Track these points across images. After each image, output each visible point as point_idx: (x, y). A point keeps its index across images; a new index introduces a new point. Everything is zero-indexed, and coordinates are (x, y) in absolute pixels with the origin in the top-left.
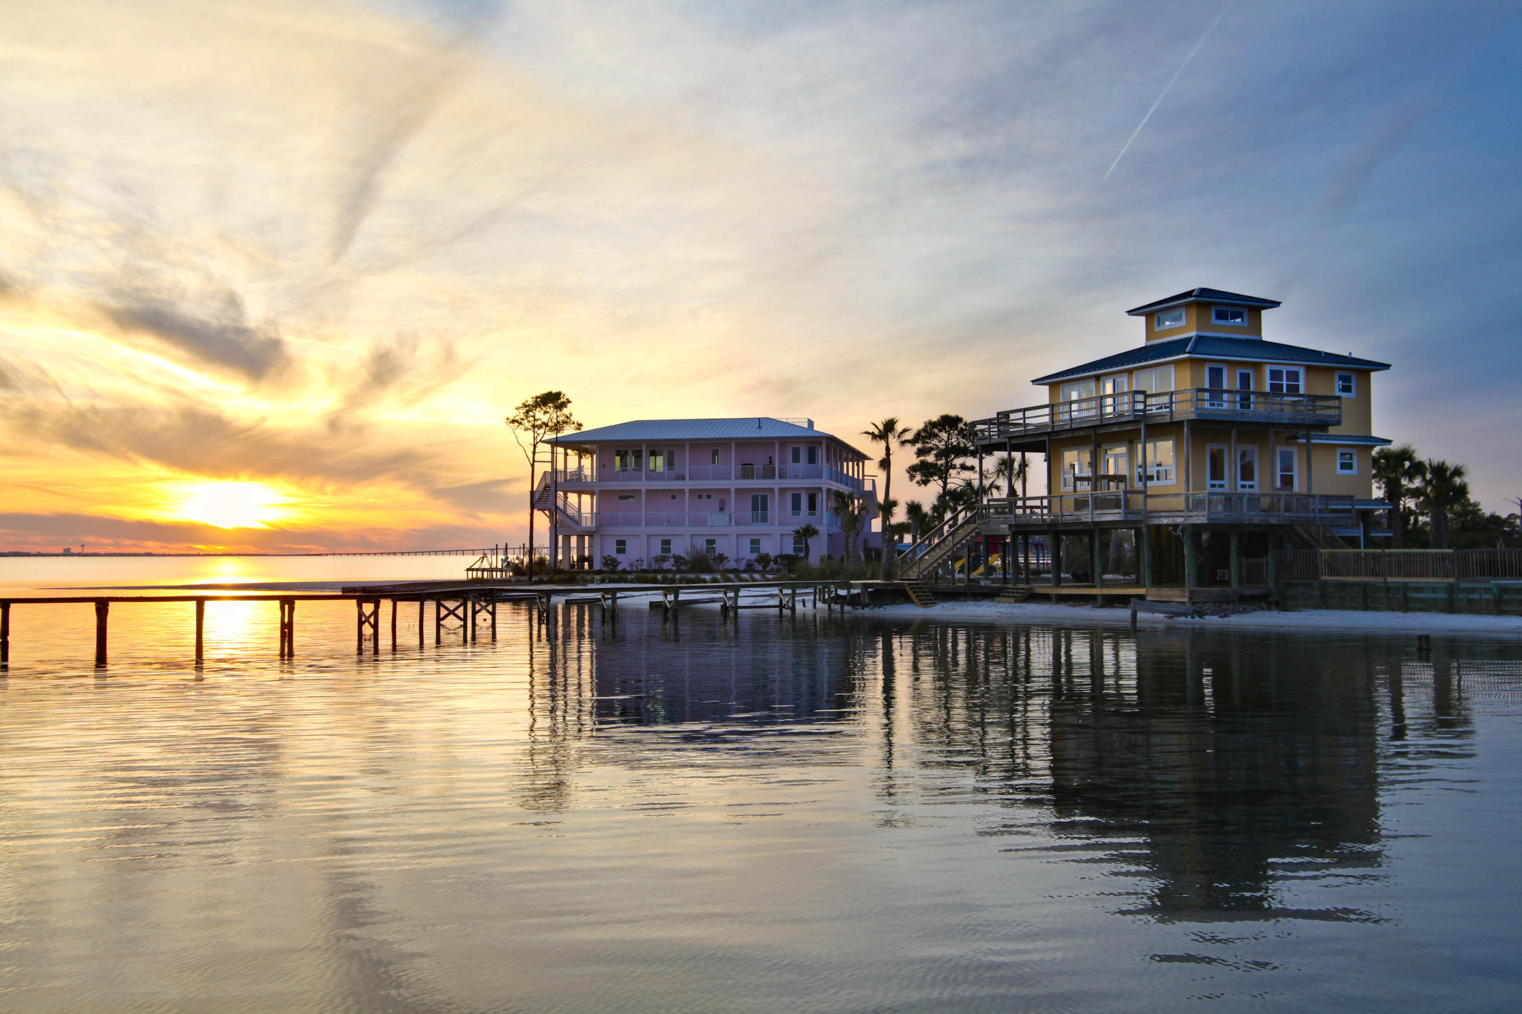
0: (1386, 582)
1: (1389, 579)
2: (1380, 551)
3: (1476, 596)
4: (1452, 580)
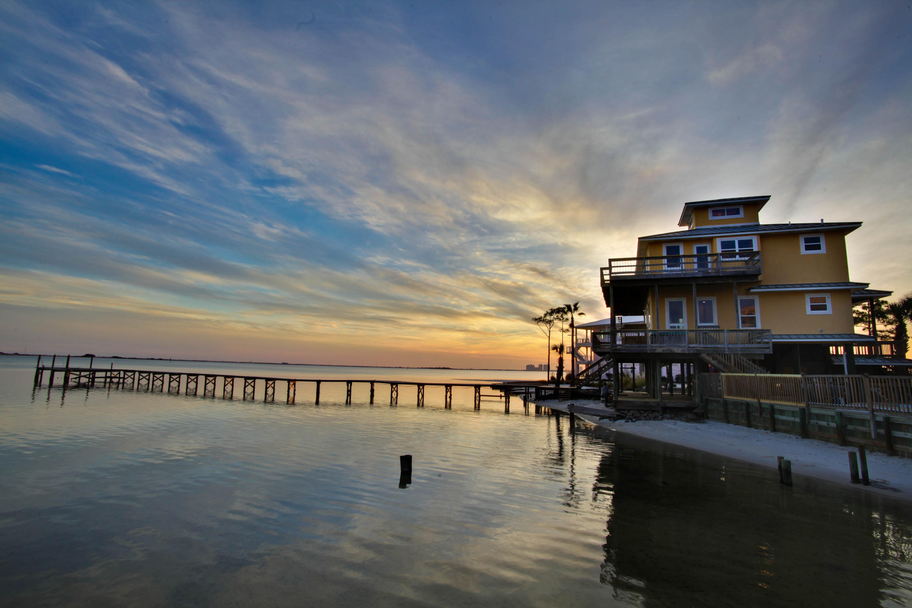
0: (760, 404)
1: (762, 401)
2: (753, 375)
3: (824, 423)
4: (803, 405)
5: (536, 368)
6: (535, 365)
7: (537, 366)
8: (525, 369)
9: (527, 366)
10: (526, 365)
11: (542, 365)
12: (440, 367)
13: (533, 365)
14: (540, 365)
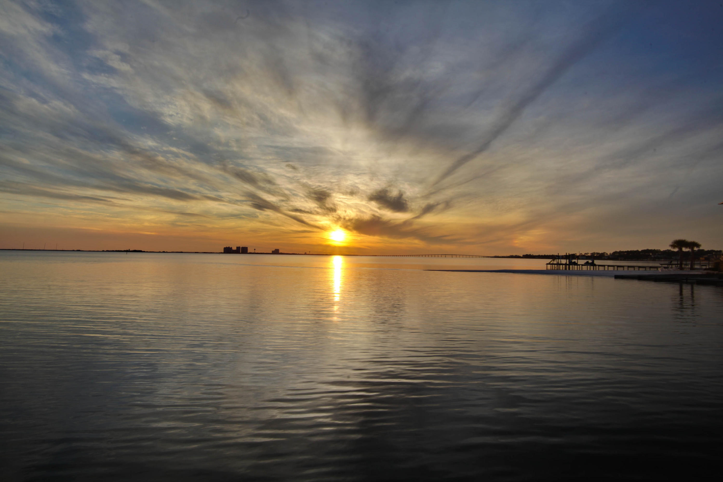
5: (234, 250)
6: (232, 248)
7: (234, 248)
8: (223, 252)
9: (225, 248)
10: (223, 248)
11: (240, 247)
12: (129, 250)
13: (230, 247)
14: (237, 248)
